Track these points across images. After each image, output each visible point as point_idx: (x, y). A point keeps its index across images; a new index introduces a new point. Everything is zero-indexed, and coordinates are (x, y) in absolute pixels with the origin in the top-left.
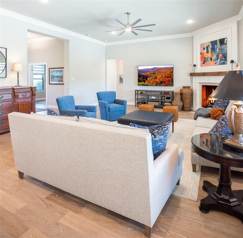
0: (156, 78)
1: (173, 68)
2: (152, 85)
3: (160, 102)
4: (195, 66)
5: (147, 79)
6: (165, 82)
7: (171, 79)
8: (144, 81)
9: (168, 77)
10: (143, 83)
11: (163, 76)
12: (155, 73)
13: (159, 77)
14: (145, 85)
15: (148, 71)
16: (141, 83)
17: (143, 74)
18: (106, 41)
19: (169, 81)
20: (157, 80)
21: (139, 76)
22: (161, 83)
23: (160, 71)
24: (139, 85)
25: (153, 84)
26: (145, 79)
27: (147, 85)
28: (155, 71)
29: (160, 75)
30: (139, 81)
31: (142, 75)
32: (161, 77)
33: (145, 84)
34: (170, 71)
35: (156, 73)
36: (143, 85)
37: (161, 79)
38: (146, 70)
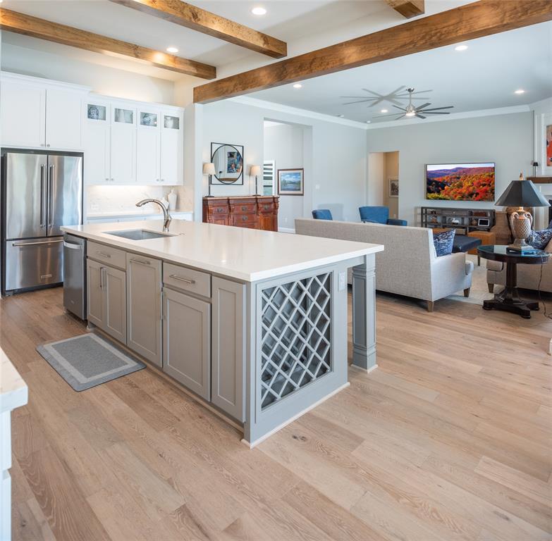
0: (461, 186)
1: (494, 168)
2: (453, 199)
3: (468, 229)
4: (536, 164)
5: (443, 189)
6: (477, 194)
7: (489, 188)
8: (439, 192)
9: (484, 185)
10: (436, 195)
11: (475, 183)
12: (459, 178)
13: (466, 184)
14: (440, 199)
15: (446, 174)
16: (432, 194)
17: (436, 179)
18: (369, 122)
19: (486, 191)
20: (464, 190)
21: (429, 182)
22: (471, 195)
23: (468, 175)
24: (428, 199)
25: (456, 197)
26: (440, 188)
27: (444, 199)
28: (459, 175)
29: (468, 181)
30: (429, 191)
31: (436, 182)
32: (470, 184)
33: (440, 196)
34: (487, 174)
35: (462, 177)
36: (436, 198)
37: (471, 188)
38: (442, 172)
